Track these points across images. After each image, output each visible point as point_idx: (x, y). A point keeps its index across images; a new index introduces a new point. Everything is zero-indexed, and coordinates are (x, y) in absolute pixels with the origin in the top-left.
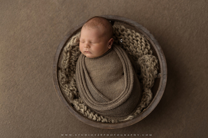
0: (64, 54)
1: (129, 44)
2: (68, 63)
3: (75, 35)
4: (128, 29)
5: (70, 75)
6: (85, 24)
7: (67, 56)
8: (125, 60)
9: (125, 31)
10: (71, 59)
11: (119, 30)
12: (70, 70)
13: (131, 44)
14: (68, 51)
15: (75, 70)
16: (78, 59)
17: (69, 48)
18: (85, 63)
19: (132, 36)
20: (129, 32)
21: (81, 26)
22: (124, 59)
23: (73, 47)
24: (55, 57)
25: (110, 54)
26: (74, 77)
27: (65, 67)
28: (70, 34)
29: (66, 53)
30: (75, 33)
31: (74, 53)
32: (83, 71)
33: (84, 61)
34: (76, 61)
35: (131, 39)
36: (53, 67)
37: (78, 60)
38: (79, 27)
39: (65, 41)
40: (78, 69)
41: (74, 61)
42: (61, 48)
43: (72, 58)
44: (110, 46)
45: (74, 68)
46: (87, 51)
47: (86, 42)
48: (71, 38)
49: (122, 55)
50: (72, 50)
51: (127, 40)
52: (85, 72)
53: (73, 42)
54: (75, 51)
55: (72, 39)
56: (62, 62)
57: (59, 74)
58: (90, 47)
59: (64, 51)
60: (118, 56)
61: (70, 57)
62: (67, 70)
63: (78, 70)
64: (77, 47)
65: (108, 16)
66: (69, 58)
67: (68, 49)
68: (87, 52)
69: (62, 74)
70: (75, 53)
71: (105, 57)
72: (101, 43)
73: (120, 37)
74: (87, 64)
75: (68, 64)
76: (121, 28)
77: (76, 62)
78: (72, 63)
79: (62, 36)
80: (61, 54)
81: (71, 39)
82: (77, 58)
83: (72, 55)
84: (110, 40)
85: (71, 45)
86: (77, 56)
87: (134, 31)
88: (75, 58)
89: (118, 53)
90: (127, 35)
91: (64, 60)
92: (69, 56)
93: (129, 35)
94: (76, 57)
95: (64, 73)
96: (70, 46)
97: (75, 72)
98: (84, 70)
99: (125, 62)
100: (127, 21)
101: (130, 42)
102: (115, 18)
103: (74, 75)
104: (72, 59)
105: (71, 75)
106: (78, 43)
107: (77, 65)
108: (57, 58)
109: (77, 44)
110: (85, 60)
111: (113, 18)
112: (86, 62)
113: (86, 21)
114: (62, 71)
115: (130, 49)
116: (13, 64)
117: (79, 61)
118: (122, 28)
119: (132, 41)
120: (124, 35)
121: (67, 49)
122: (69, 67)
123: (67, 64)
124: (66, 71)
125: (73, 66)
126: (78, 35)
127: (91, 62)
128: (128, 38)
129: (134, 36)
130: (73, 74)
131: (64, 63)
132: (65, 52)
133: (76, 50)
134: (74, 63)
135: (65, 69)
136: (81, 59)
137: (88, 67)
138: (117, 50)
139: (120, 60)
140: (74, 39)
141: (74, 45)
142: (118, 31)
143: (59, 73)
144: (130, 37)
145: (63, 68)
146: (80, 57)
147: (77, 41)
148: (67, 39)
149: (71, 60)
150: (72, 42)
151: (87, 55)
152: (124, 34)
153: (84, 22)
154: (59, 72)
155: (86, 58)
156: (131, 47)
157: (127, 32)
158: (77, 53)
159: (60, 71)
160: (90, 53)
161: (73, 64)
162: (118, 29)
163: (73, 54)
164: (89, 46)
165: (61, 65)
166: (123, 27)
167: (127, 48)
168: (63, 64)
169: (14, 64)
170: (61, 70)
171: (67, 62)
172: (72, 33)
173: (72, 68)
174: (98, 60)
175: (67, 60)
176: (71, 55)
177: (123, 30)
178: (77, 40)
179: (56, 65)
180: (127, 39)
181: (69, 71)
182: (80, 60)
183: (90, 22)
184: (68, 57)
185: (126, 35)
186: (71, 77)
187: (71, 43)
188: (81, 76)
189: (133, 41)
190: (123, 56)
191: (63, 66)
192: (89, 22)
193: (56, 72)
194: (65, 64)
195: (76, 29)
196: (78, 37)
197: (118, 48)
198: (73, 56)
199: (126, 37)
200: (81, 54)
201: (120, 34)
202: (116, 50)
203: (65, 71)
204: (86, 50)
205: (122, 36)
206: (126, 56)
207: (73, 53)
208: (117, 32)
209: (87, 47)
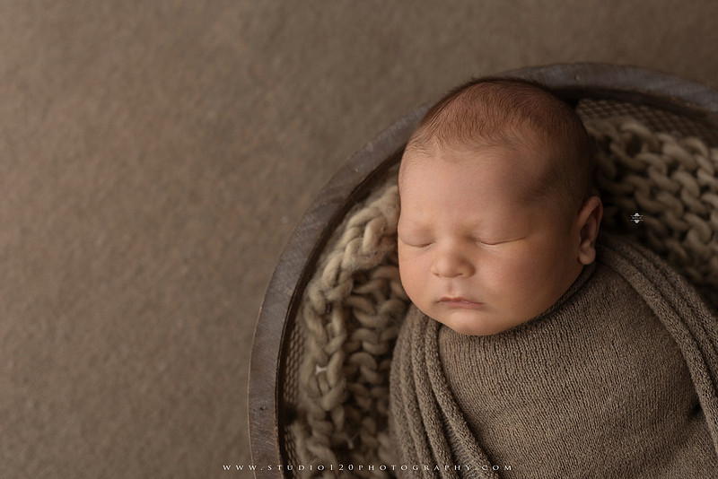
0: (313, 325)
1: (682, 219)
2: (339, 380)
3: (363, 207)
4: (664, 137)
5: (358, 442)
6: (422, 133)
7: (329, 336)
8: (691, 320)
9: (645, 148)
10: (353, 346)
11: (613, 147)
12: (355, 414)
13: (693, 219)
14: (330, 306)
15: (381, 408)
16: (392, 343)
17: (335, 286)
18: (442, 370)
19: (694, 173)
20: (672, 148)
21: (393, 147)
22: (683, 320)
23: (360, 277)
24: (257, 350)
25: (593, 294)
26: (385, 449)
27: (327, 402)
28: (334, 201)
29: (325, 319)
30: (361, 194)
31: (366, 313)
32: (441, 418)
33: (440, 358)
34: (384, 358)
35: (690, 193)
36: (252, 416)
37: (396, 352)
38: (382, 156)
39: (309, 246)
40: (407, 410)
41: (373, 362)
42: (290, 293)
43: (361, 342)
44: (587, 245)
45: (375, 400)
46: (457, 294)
47: (446, 243)
48: (339, 228)
49: (668, 291)
50: (353, 294)
51: (665, 198)
52: (455, 425)
53: (357, 247)
54: (370, 297)
55: (349, 233)
56: (304, 375)
57: (294, 449)
58: (473, 271)
59: (307, 310)
60: (645, 302)
61: (348, 340)
62: (339, 418)
63: (402, 411)
64: (383, 272)
65: (542, 71)
66: (344, 346)
67: (333, 295)
68: (458, 300)
69: (313, 449)
70: (376, 313)
71: (565, 317)
72: (540, 237)
73: (625, 187)
74: (458, 375)
75: (343, 383)
76: (624, 132)
77: (384, 364)
78: (364, 370)
79: (285, 220)
80: (290, 324)
81: (343, 232)
82: (385, 336)
83: (359, 325)
84: (587, 212)
85: (344, 265)
86: (389, 325)
87: (698, 144)
88: (379, 342)
89: (638, 282)
90: (665, 170)
91: (315, 363)
92: (342, 332)
93: (672, 167)
94: (381, 332)
95: (325, 440)
96: (343, 275)
97: (383, 423)
98: (448, 415)
99: (694, 339)
100: (655, 86)
101: (686, 209)
102: (581, 81)
103: (384, 440)
104: (361, 349)
105: (367, 439)
106: (386, 247)
107: (392, 384)
108: (273, 354)
109: (381, 258)
110: (444, 351)
111: (571, 82)
112: (452, 361)
113: (420, 112)
114: (308, 432)
115: (689, 251)
116: (30, 404)
117: (403, 358)
118: (627, 136)
119: (699, 198)
120: (643, 173)
121: (322, 293)
122: (349, 400)
123: (332, 381)
124: (334, 427)
125: (368, 386)
126: (380, 203)
127: (480, 356)
128: (674, 187)
129: (706, 172)
130: (375, 436)
131: (317, 380)
132: (316, 312)
133: (379, 296)
134: (371, 369)
135: (328, 416)
136: (414, 345)
137: (467, 393)
138: (632, 268)
139: (663, 327)
140: (361, 227)
141: (366, 263)
142: (609, 152)
143: (292, 440)
144: (682, 177)
145: (313, 408)
146: (409, 332)
147: (379, 242)
148: (317, 235)
149: (356, 357)
150: (349, 249)
151: (458, 320)
152: (647, 164)
153: (404, 122)
154: (289, 432)
155: (444, 337)
156: (692, 237)
157: (657, 149)
158: (386, 306)
159: (296, 430)
160: (475, 304)
161: (370, 375)
162: (608, 140)
163: (363, 319)
164: (464, 265)
165: (301, 388)
166: (635, 126)
167: (673, 244)
168: (308, 389)
169: (37, 405)
170: (305, 421)
171: (331, 369)
172: (344, 194)
173: (364, 403)
174: (526, 344)
175: (330, 357)
176: (351, 324)
177: (634, 145)
178: (376, 231)
179: (270, 401)
180: (670, 192)
181: (348, 420)
182: (410, 350)
183: (448, 113)
184: (336, 342)
185: (659, 171)
186: (364, 454)
187: (344, 255)
188: (429, 448)
189: (704, 203)
190: (676, 300)
191: (309, 396)
192: (445, 112)
193: (276, 445)
194: (324, 387)
195: (363, 169)
196: (380, 214)
197: (633, 254)
198: (362, 333)
199: (660, 179)
200: (411, 311)
201: (622, 170)
202: (622, 266)
203: (324, 426)
204: (450, 289)
205: (636, 180)
206: (693, 297)
207: (360, 310)
208: (602, 157)
209: (453, 274)
